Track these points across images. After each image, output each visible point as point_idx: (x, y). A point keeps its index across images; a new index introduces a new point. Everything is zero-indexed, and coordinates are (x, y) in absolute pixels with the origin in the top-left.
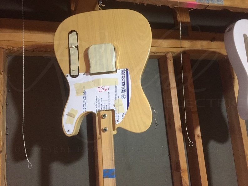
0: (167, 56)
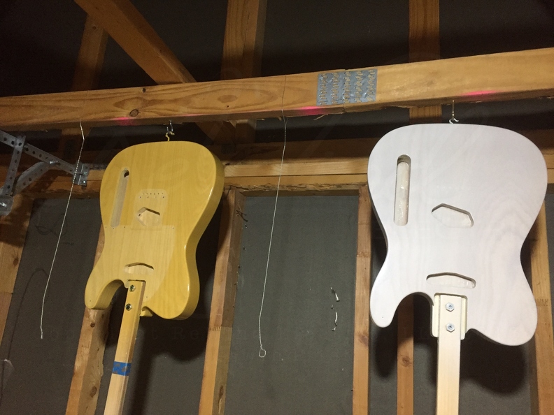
0: (360, 192)
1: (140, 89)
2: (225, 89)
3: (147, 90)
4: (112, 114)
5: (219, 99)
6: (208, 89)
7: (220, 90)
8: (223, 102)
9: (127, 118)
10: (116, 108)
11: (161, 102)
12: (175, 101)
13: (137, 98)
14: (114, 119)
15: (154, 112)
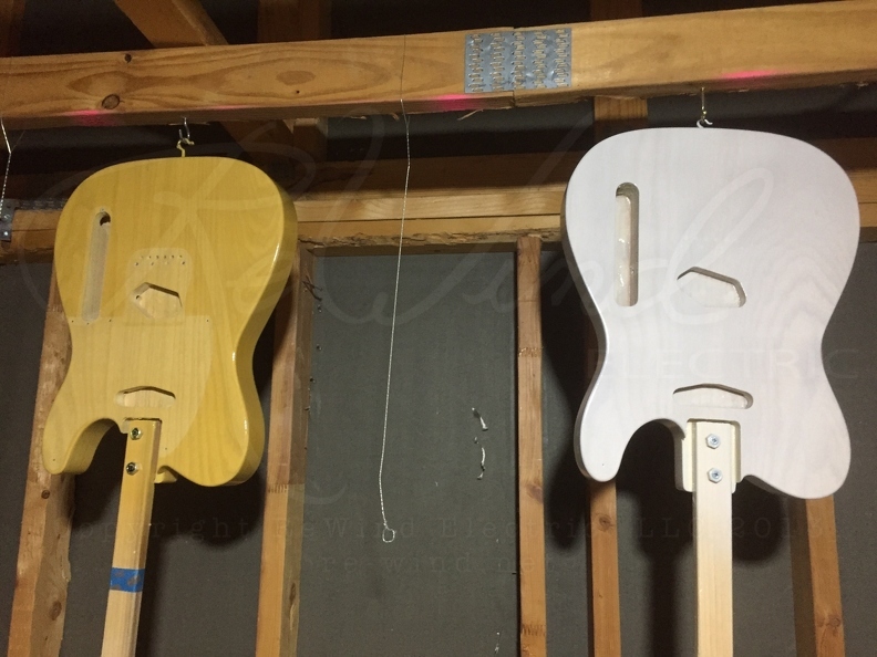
0: (520, 246)
1: (119, 56)
2: (289, 59)
3: (133, 58)
4: (66, 103)
5: (280, 78)
6: (257, 59)
7: (280, 60)
8: (287, 83)
9: (97, 112)
10: (73, 93)
11: (164, 81)
12: (193, 79)
13: (115, 73)
14: (72, 113)
15: (152, 101)
